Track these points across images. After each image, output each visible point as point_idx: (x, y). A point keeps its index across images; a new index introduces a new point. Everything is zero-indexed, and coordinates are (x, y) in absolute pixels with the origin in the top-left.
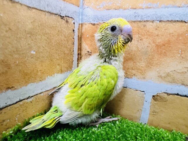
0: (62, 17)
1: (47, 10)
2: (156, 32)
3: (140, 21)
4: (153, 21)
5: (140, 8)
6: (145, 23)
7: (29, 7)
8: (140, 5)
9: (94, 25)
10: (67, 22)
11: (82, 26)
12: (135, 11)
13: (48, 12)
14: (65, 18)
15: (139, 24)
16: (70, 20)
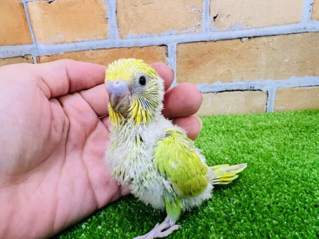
0: (23, 57)
1: (13, 56)
2: (92, 57)
3: (80, 51)
4: (88, 50)
5: (78, 42)
6: (84, 52)
7: (3, 59)
8: (77, 40)
9: (48, 56)
10: (27, 59)
11: (39, 58)
12: (75, 44)
13: (14, 57)
14: (25, 57)
15: (80, 52)
16: (29, 57)
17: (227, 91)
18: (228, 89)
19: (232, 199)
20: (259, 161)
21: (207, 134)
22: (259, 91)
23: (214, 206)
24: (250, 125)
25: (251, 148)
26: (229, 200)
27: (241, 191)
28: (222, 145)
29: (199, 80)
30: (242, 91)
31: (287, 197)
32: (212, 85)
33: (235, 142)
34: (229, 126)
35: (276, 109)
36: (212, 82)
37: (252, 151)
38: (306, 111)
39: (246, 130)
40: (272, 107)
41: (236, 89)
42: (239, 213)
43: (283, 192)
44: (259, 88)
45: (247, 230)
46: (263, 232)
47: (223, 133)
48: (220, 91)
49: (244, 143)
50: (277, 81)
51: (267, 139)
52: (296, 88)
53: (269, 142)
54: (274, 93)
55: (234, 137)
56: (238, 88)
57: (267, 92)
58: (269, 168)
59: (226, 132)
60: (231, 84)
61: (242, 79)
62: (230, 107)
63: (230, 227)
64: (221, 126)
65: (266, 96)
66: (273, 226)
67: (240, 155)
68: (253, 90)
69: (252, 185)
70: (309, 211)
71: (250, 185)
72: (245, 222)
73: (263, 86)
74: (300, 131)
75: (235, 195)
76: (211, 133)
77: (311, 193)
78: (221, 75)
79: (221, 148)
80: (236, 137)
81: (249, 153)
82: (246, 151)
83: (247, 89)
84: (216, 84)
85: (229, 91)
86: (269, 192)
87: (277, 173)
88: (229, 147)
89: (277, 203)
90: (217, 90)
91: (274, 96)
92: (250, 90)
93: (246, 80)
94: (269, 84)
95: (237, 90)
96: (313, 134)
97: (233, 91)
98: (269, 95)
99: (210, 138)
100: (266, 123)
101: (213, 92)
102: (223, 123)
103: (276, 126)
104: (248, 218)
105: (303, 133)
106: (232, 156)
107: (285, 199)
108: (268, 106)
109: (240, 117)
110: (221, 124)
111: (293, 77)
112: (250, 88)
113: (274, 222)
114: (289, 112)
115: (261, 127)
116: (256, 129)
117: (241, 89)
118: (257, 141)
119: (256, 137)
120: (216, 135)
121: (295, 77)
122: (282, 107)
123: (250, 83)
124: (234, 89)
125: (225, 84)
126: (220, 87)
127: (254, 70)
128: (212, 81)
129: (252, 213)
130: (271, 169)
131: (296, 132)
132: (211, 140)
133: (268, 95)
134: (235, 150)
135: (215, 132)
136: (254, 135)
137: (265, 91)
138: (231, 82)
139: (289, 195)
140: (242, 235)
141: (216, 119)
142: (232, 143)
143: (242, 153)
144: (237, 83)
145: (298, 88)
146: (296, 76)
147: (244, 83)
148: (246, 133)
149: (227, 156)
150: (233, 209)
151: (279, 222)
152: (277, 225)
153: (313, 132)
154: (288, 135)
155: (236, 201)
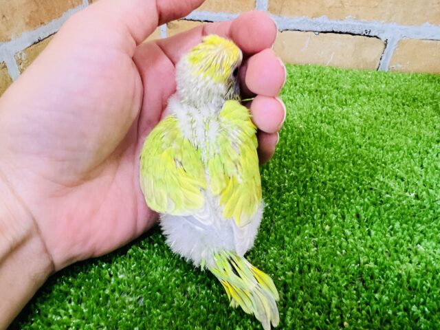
17: (333, 32)
18: (335, 30)
19: (290, 171)
20: (335, 135)
21: (290, 91)
22: (375, 38)
23: (269, 175)
24: (347, 87)
25: (334, 118)
26: (287, 171)
27: (303, 164)
28: (303, 109)
29: (299, 10)
30: (353, 34)
31: (346, 176)
32: (314, 20)
33: (319, 107)
34: (321, 84)
35: (391, 67)
36: (316, 17)
37: (335, 121)
38: (429, 75)
39: (339, 93)
40: (387, 63)
41: (346, 31)
42: (291, 185)
43: (345, 172)
44: (376, 35)
45: (293, 201)
46: (307, 204)
47: (310, 92)
48: (324, 30)
49: (330, 110)
50: (403, 27)
51: (360, 108)
52: (426, 42)
53: (360, 112)
54: (395, 43)
55: (320, 101)
56: (348, 31)
57: (386, 41)
58: (343, 143)
59: (314, 92)
60: (340, 23)
61: (358, 18)
62: (332, 56)
63: (279, 196)
64: (311, 83)
65: (384, 46)
66: (320, 201)
67: (318, 124)
68: (368, 36)
69: (316, 160)
70: (360, 193)
71: (313, 159)
72: (295, 194)
73: (383, 32)
74: (404, 105)
75: (294, 167)
76: (295, 91)
77: (372, 176)
78: (330, 7)
79: (300, 112)
80: (323, 101)
81: (329, 123)
82: (327, 120)
83: (360, 33)
84: (320, 20)
85: (336, 33)
86: (330, 169)
87: (349, 151)
88: (310, 112)
89: (333, 181)
90: (320, 30)
91: (394, 48)
92: (364, 35)
93: (362, 20)
94: (391, 30)
95: (347, 33)
96: (417, 110)
97: (340, 33)
98: (388, 46)
99: (292, 98)
100: (368, 86)
101: (314, 32)
102: (315, 79)
103: (378, 93)
104: (299, 191)
105: (406, 106)
106: (308, 124)
107: (344, 178)
108: (382, 62)
109: (340, 72)
110: (312, 80)
111: (427, 24)
112: (364, 33)
113: (322, 197)
114: (406, 74)
115: (359, 92)
116: (351, 93)
117: (352, 32)
118: (345, 110)
119: (346, 105)
120: (300, 94)
121: (429, 25)
122: (400, 66)
123: (366, 25)
124: (343, 30)
125: (332, 22)
126: (325, 24)
127: (376, 7)
128: (316, 15)
129: (305, 186)
130: (344, 145)
131: (397, 105)
132: (292, 100)
133: (386, 45)
134: (315, 117)
135: (301, 89)
136: (346, 101)
137: (384, 39)
138: (341, 20)
139: (349, 175)
140: (287, 205)
141: (309, 71)
142: (316, 107)
143: (322, 122)
144: (349, 22)
145: (429, 42)
146: (431, 23)
147: (359, 24)
148: (337, 97)
149: (303, 123)
150: (287, 181)
151: (327, 198)
152: (323, 201)
153: (418, 107)
154: (387, 107)
155: (293, 173)
